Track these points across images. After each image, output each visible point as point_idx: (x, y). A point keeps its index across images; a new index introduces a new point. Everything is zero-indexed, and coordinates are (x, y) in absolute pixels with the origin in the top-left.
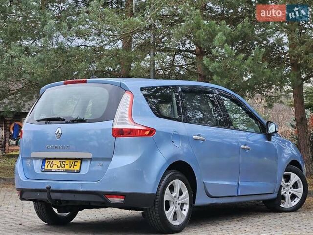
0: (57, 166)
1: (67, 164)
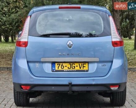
0: (68, 67)
1: (77, 66)
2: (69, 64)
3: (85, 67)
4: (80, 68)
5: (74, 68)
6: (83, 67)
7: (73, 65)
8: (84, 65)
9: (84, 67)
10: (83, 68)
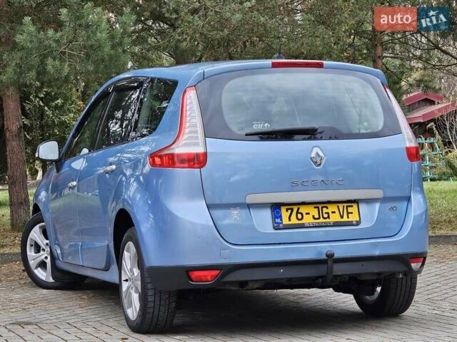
0: (313, 216)
1: (333, 212)
2: (315, 207)
3: (352, 213)
4: (342, 217)
5: (328, 217)
6: (348, 213)
7: (325, 210)
8: (350, 210)
9: (350, 215)
10: (348, 217)
